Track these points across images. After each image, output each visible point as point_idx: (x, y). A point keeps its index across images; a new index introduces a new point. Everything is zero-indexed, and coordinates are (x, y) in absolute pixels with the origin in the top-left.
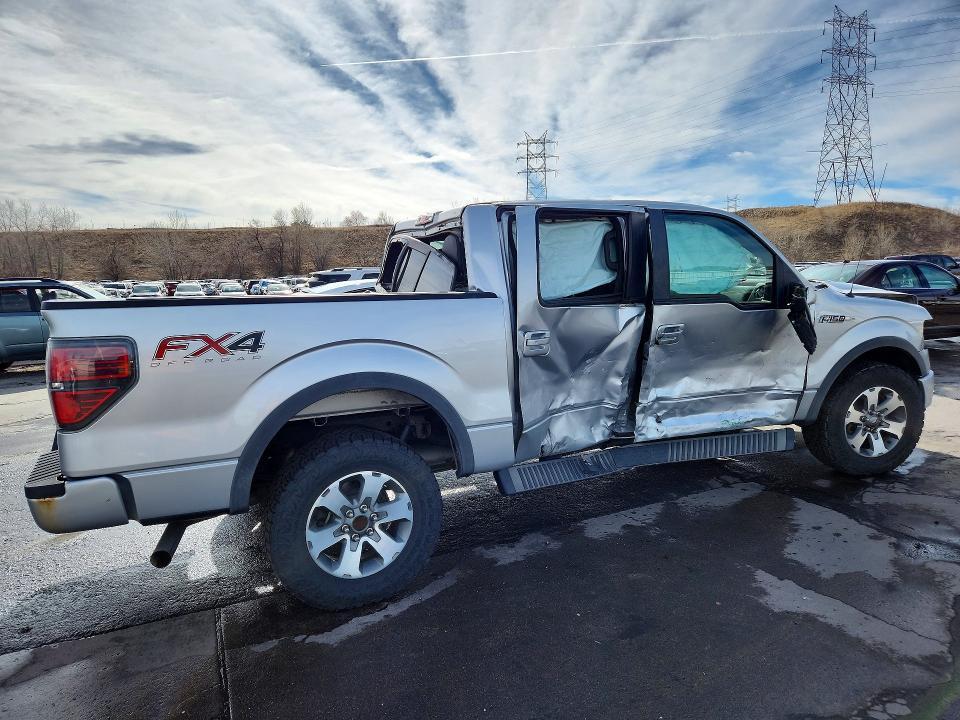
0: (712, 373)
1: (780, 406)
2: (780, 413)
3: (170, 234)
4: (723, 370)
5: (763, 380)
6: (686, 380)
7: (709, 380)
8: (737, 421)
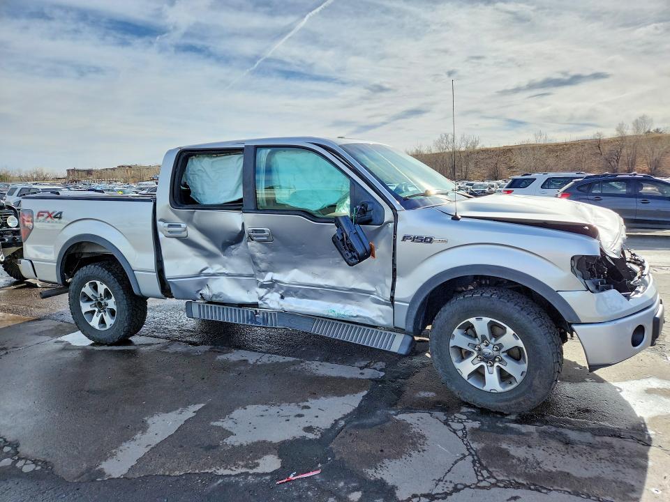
0: (317, 269)
1: (381, 311)
2: (381, 316)
3: (534, 148)
4: (325, 269)
5: (362, 284)
6: (296, 271)
7: (315, 275)
8: (342, 313)
